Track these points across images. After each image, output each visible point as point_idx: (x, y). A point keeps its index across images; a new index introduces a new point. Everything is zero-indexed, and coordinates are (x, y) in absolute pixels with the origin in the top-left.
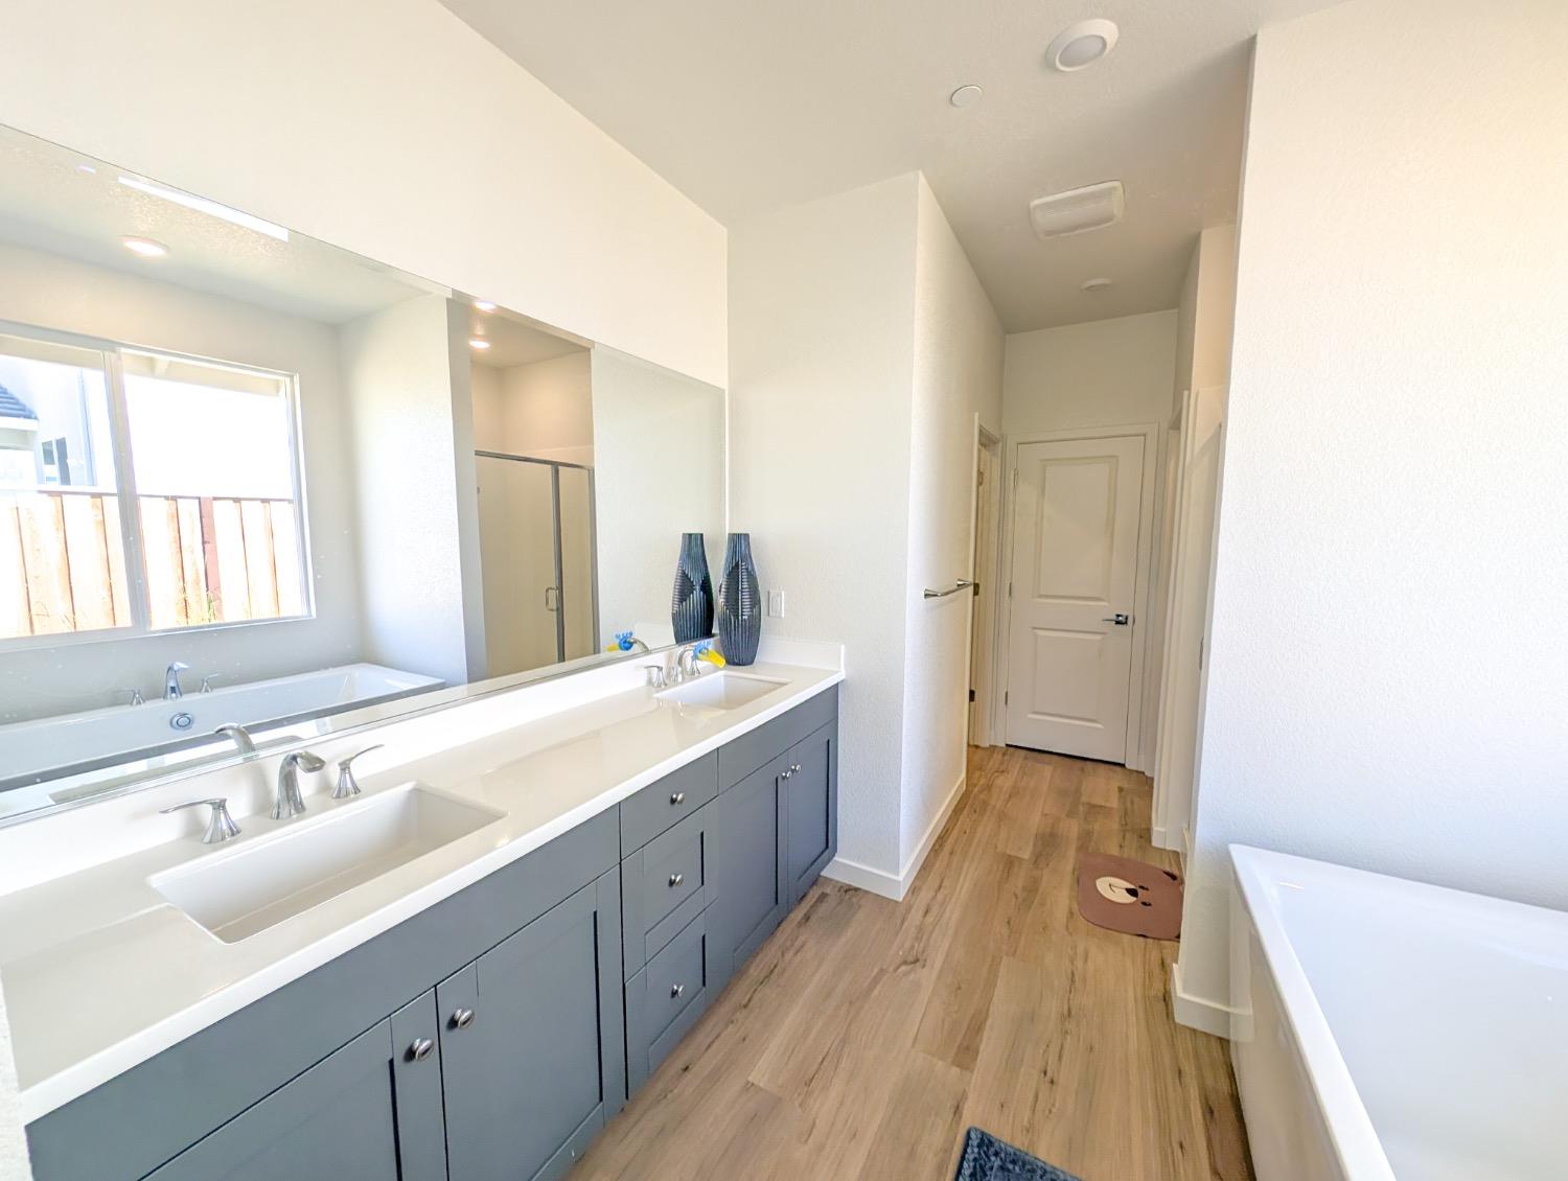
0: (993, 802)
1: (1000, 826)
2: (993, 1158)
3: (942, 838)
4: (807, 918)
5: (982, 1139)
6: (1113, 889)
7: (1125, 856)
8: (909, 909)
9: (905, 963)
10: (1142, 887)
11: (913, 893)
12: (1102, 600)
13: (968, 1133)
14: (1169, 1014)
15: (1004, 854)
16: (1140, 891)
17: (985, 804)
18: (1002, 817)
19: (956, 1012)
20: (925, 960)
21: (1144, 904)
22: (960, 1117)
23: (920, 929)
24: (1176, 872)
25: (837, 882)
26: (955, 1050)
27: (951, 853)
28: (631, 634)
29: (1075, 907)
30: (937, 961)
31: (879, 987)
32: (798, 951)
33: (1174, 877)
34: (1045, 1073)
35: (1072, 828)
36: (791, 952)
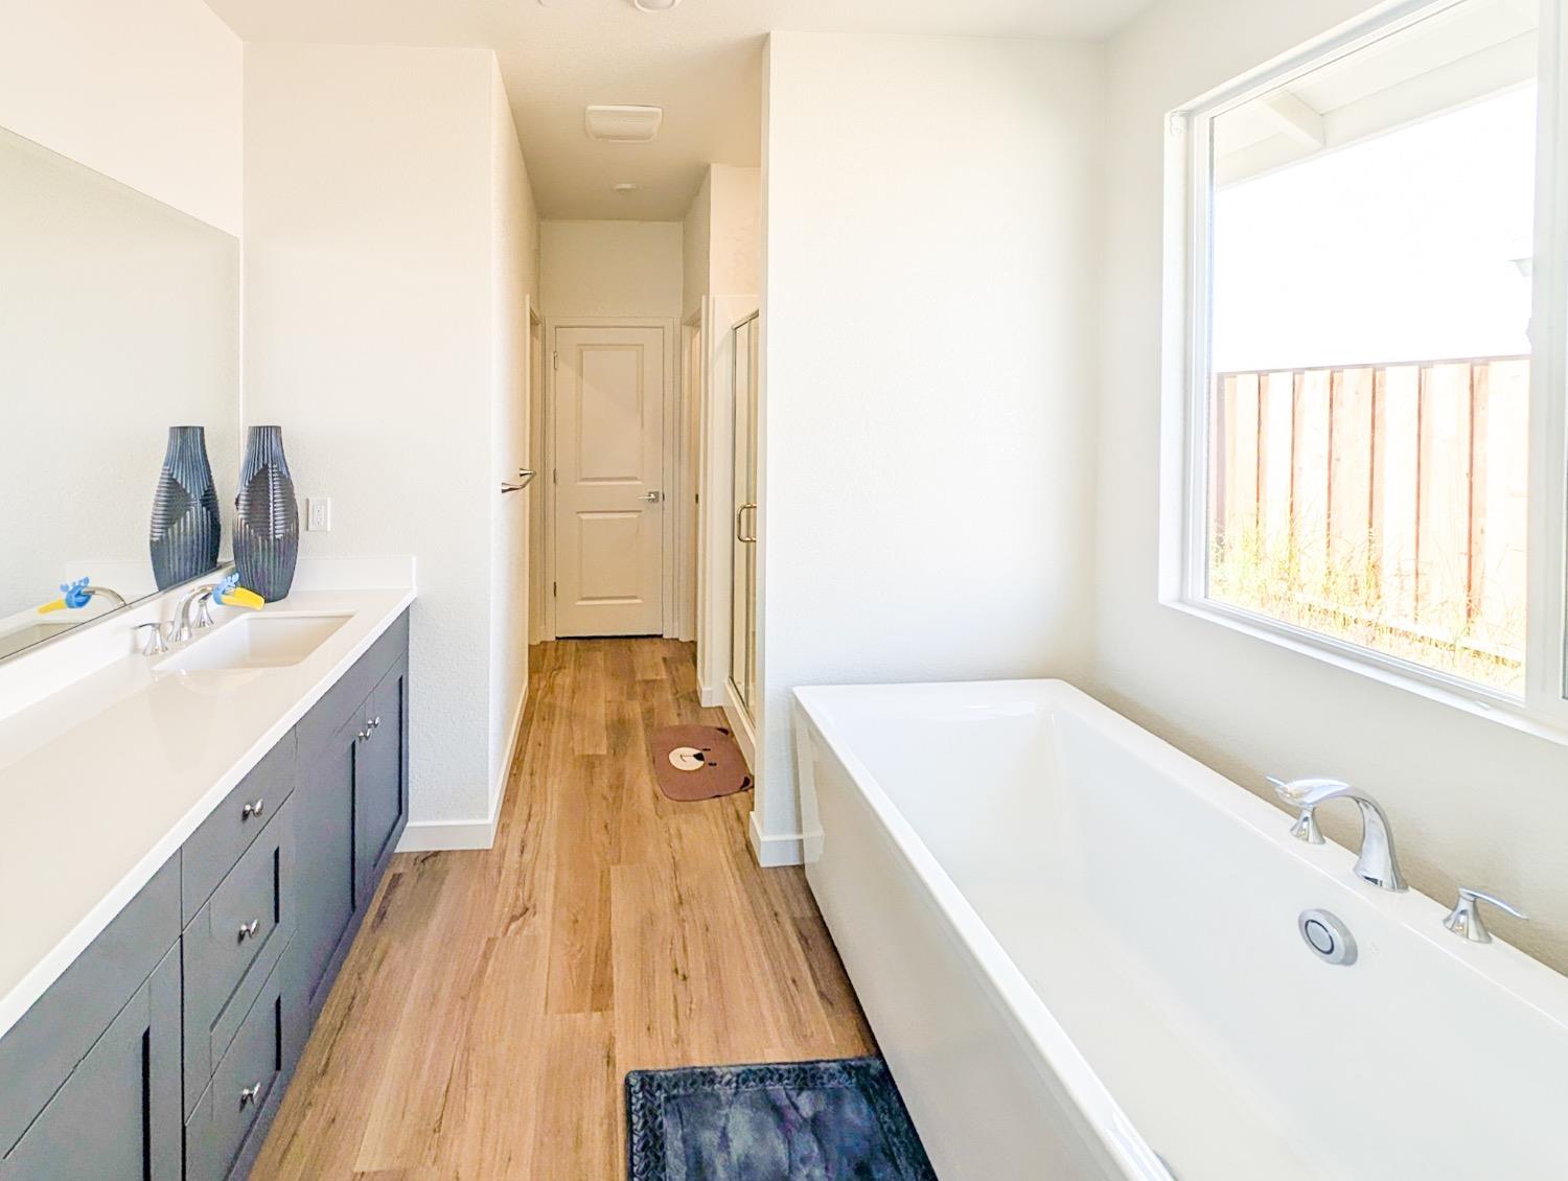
0: (558, 703)
1: (571, 727)
2: (657, 1094)
3: (518, 759)
4: (382, 915)
5: (642, 1080)
6: (684, 759)
7: (684, 723)
8: (503, 854)
9: (513, 919)
10: (705, 750)
11: (502, 832)
12: (635, 479)
13: (627, 1081)
14: (755, 862)
15: (583, 756)
16: (704, 753)
17: (552, 707)
18: (571, 716)
19: (579, 951)
20: (535, 906)
21: (711, 764)
22: (614, 1066)
23: (521, 873)
24: (725, 726)
25: (409, 853)
26: (590, 993)
27: (532, 774)
28: (87, 580)
29: (658, 788)
30: (546, 898)
31: (491, 962)
32: (380, 963)
33: (725, 731)
34: (677, 971)
35: (635, 710)
36: (371, 970)
